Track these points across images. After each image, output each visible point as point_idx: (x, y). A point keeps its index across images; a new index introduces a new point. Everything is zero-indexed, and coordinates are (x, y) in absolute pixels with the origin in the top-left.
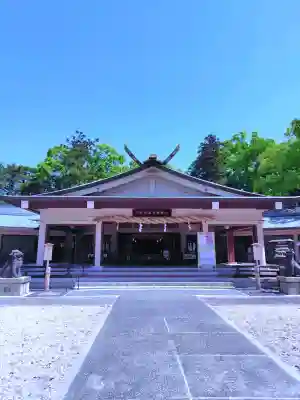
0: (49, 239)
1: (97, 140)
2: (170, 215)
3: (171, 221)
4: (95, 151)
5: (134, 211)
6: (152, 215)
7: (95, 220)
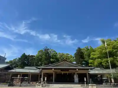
2: (68, 71)
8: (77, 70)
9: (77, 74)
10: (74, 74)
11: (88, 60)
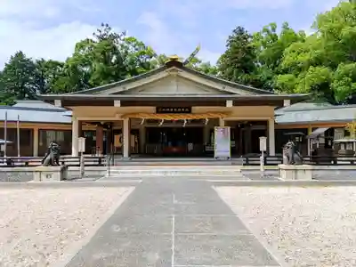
0: (81, 134)
1: (124, 34)
2: (190, 112)
3: (191, 117)
4: (122, 46)
5: (157, 109)
6: (174, 112)
7: (122, 117)
8: (229, 104)
9: (228, 123)
10: (215, 122)
11: (269, 78)
